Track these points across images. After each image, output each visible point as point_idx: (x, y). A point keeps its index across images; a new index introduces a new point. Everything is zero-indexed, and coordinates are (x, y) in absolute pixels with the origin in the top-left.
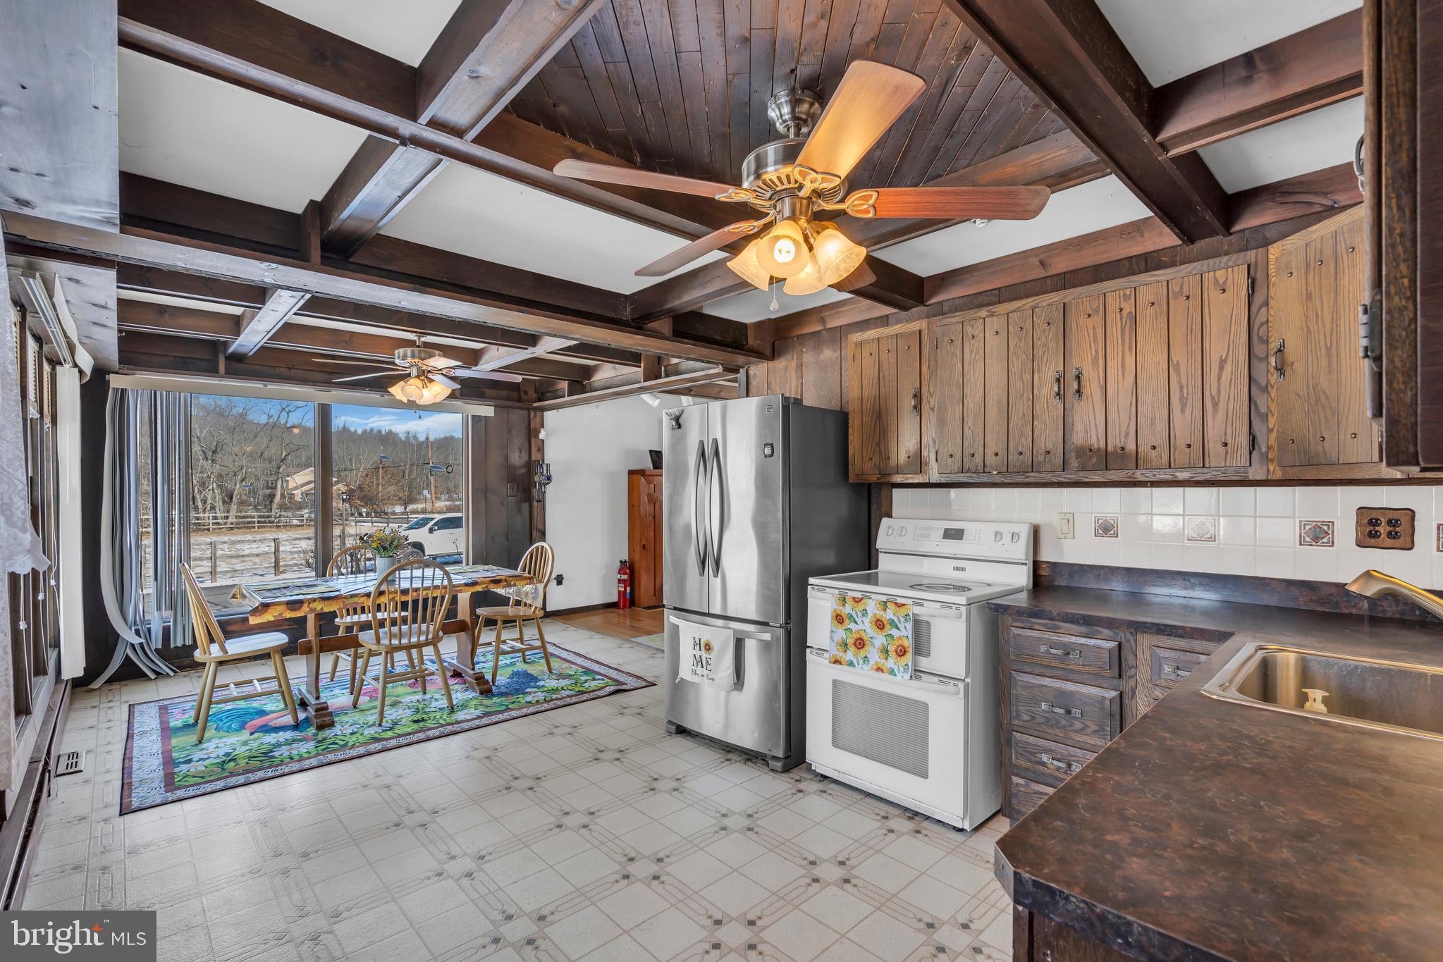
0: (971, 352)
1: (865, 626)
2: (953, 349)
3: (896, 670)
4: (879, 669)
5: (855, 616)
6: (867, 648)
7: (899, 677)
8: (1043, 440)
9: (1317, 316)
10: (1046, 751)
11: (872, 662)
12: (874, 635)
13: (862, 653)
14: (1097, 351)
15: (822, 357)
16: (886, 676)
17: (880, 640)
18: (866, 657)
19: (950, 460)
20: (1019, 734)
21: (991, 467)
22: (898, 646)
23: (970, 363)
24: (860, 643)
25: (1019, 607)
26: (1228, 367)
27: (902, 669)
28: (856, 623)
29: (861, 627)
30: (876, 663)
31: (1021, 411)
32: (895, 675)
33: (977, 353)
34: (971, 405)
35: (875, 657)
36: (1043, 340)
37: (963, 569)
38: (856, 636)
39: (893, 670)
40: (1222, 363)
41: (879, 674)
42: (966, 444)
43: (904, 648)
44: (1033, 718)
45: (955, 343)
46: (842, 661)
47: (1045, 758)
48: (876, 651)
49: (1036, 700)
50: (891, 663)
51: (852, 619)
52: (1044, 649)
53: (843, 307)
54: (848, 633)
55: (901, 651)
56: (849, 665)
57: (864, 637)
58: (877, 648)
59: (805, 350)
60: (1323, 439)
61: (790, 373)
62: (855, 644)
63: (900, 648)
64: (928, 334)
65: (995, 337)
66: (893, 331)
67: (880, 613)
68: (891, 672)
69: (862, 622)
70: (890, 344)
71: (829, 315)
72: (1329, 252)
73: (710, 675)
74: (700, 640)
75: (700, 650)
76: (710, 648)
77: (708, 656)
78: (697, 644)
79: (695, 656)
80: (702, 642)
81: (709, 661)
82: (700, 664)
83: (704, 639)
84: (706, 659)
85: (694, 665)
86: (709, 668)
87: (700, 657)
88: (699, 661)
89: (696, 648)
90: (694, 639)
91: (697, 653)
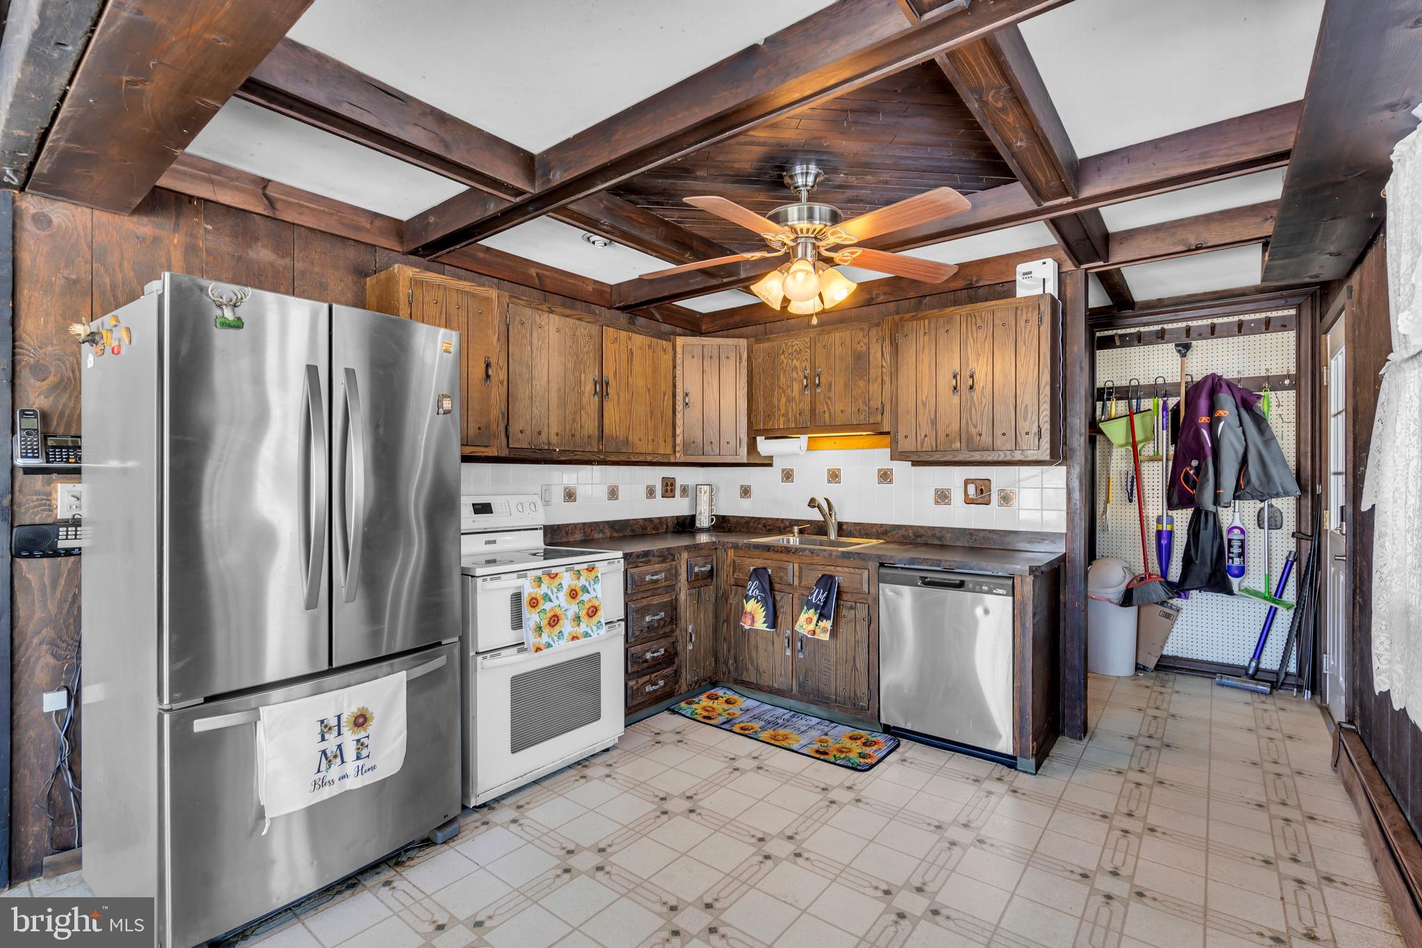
0: (539, 339)
1: (561, 599)
2: (523, 331)
3: (590, 632)
4: (574, 638)
5: (550, 594)
6: (561, 622)
7: (594, 635)
8: (586, 427)
9: (709, 382)
10: (647, 651)
11: (566, 635)
12: (568, 607)
13: (557, 629)
14: (616, 369)
16: (583, 641)
17: (573, 608)
18: (561, 632)
19: (521, 436)
20: (633, 648)
21: (554, 445)
22: (589, 609)
23: (537, 349)
24: (554, 620)
25: (637, 552)
26: (666, 397)
27: (595, 628)
28: (551, 601)
29: (556, 602)
30: (570, 633)
31: (573, 400)
32: (591, 636)
33: (543, 342)
34: (538, 387)
35: (567, 626)
36: (587, 349)
38: (549, 615)
39: (587, 633)
40: (665, 394)
41: (576, 642)
42: (534, 422)
43: (596, 608)
44: (642, 631)
45: (526, 325)
46: (541, 646)
47: (649, 655)
48: (569, 622)
49: (643, 617)
50: (583, 627)
51: (547, 598)
52: (648, 578)
53: (310, 203)
54: (542, 614)
55: (593, 611)
56: (547, 648)
57: (558, 612)
58: (569, 618)
59: (209, 227)
60: (711, 443)
61: (168, 252)
62: (549, 624)
63: (591, 609)
64: (498, 306)
65: (557, 334)
66: (461, 286)
67: (575, 582)
68: (586, 635)
69: (557, 597)
70: (460, 300)
71: (283, 201)
72: (715, 354)
73: (368, 763)
74: (339, 717)
75: (339, 734)
76: (366, 720)
77: (362, 734)
78: (330, 729)
79: (324, 752)
80: (344, 719)
81: (365, 741)
82: (339, 760)
83: (349, 712)
84: (358, 741)
85: (319, 771)
86: (364, 753)
87: (339, 746)
88: (335, 757)
89: (327, 736)
90: (322, 722)
91: (331, 744)
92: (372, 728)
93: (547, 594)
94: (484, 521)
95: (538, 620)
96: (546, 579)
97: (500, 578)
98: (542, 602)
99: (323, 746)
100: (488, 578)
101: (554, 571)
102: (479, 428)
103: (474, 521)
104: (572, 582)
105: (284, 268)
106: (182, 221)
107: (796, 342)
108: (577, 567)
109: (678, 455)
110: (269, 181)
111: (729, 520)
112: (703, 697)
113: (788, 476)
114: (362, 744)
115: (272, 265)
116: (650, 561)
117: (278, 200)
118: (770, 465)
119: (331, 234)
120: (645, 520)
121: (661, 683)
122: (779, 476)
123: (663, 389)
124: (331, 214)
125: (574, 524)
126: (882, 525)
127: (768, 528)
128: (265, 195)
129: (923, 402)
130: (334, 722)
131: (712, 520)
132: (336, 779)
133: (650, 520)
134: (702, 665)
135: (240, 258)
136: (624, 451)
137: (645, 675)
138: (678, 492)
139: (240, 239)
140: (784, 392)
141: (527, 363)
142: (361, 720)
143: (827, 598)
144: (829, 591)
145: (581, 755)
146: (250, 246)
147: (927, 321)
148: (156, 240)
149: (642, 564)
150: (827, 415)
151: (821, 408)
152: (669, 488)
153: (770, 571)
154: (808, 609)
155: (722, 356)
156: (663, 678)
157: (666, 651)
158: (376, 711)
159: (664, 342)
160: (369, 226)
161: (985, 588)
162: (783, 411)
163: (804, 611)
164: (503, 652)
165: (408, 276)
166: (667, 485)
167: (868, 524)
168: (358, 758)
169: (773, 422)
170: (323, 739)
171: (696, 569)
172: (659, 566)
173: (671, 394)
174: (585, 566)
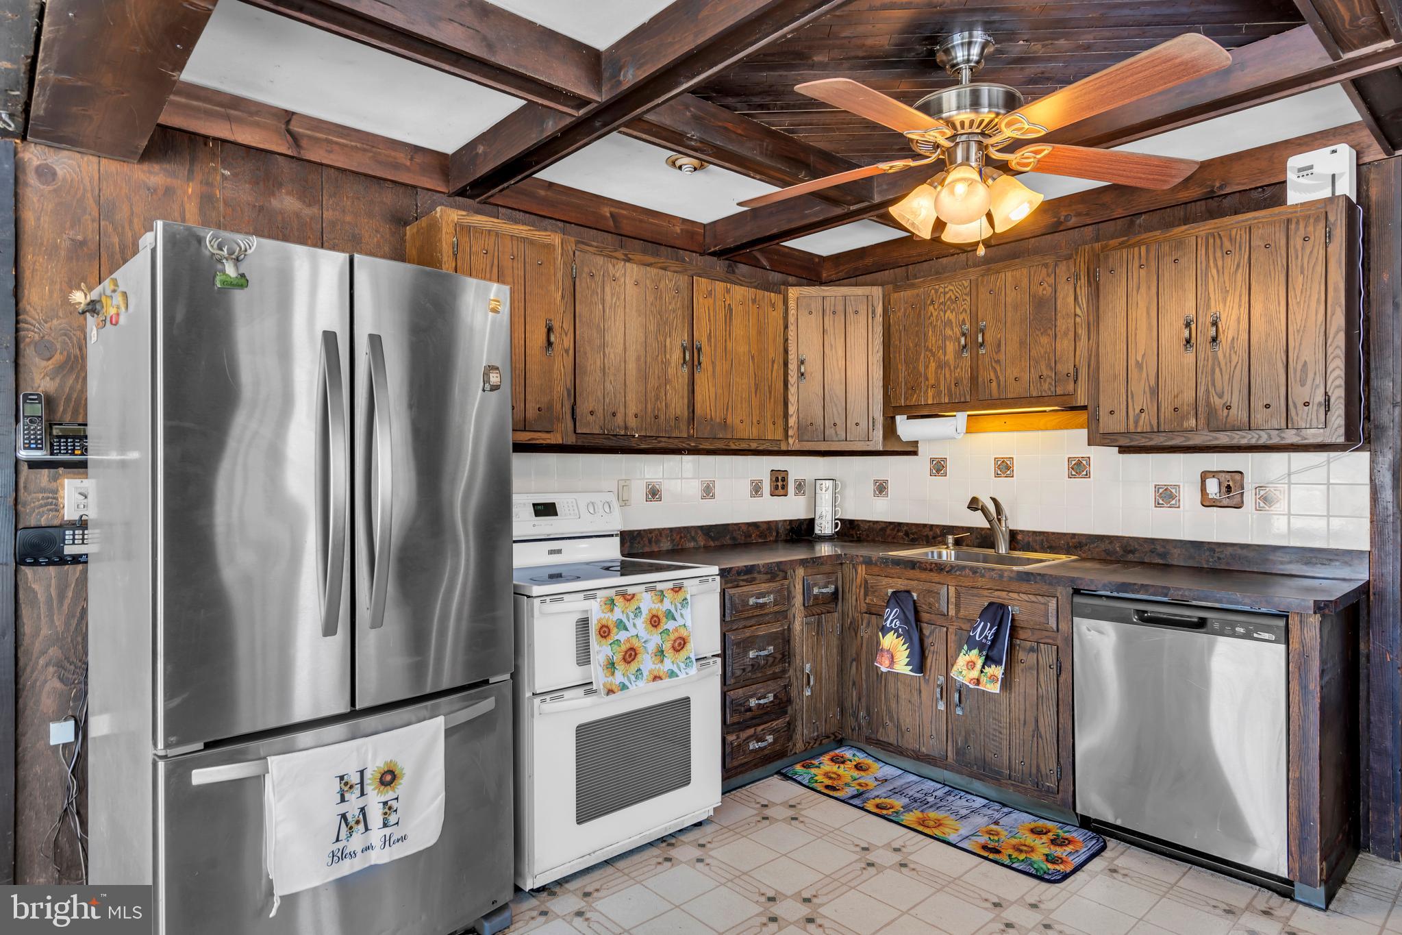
0: (613, 295)
1: (639, 628)
2: (593, 285)
3: (676, 670)
4: (656, 678)
5: (625, 620)
6: (639, 657)
7: (682, 676)
8: (673, 405)
9: (831, 346)
10: (751, 697)
11: (645, 673)
12: (649, 637)
13: (634, 666)
14: (710, 330)
15: (275, 203)
16: (667, 682)
17: (655, 639)
18: (639, 670)
19: (590, 418)
20: (732, 692)
21: (632, 429)
22: (675, 641)
23: (610, 308)
24: (631, 655)
25: (738, 567)
26: (776, 366)
27: (682, 665)
28: (626, 629)
29: (633, 632)
30: (650, 672)
31: (656, 372)
32: (677, 676)
33: (618, 298)
34: (612, 356)
35: (646, 662)
36: (673, 306)
37: (559, 551)
38: (624, 648)
39: (673, 672)
40: (773, 362)
41: (658, 683)
42: (607, 400)
43: (684, 640)
44: (744, 670)
45: (597, 278)
46: (614, 688)
47: (753, 702)
48: (649, 656)
49: (746, 652)
50: (668, 665)
51: (621, 625)
52: (752, 601)
53: (341, 137)
54: (615, 647)
55: (680, 644)
56: (621, 690)
57: (636, 644)
58: (650, 652)
59: (227, 173)
60: (835, 425)
61: (182, 205)
62: (624, 659)
63: (678, 642)
64: (562, 255)
65: (635, 287)
66: (516, 231)
67: (657, 606)
68: (672, 674)
69: (634, 625)
70: (515, 250)
71: (309, 137)
72: (840, 308)
73: (397, 832)
74: (362, 772)
75: (362, 794)
76: (394, 777)
77: (389, 795)
78: (351, 787)
79: (344, 816)
80: (368, 775)
81: (394, 804)
82: (361, 826)
83: (374, 768)
84: (385, 803)
85: (338, 840)
86: (393, 819)
87: (362, 810)
88: (358, 822)
89: (347, 796)
90: (342, 778)
91: (353, 804)
92: (401, 788)
93: (621, 621)
94: (547, 525)
95: (610, 654)
96: (619, 601)
97: (562, 599)
98: (615, 630)
99: (343, 808)
100: (548, 599)
101: (631, 590)
102: (539, 409)
103: (534, 525)
104: (653, 606)
105: (311, 219)
106: (197, 168)
107: (952, 288)
108: (659, 586)
109: (791, 441)
110: (293, 113)
111: (858, 525)
112: (825, 759)
113: (939, 467)
114: (390, 808)
115: (297, 215)
116: (754, 579)
117: (303, 135)
118: (915, 453)
119: (366, 175)
120: (749, 524)
121: (770, 738)
122: (928, 466)
123: (772, 355)
124: (365, 150)
125: (658, 529)
126: (1074, 535)
127: (911, 536)
128: (289, 132)
129: (1137, 362)
130: (355, 779)
131: (836, 525)
132: (359, 851)
133: (755, 525)
134: (824, 716)
135: (261, 209)
136: (721, 436)
137: (749, 727)
138: (791, 488)
139: (261, 184)
140: (934, 356)
141: (599, 325)
142: (388, 778)
143: (996, 635)
144: (1000, 626)
145: (666, 829)
146: (274, 195)
147: (1143, 249)
148: (169, 191)
149: (744, 583)
150: (994, 384)
151: (985, 375)
152: (780, 484)
153: (915, 595)
154: (970, 649)
155: (849, 310)
156: (772, 732)
157: (775, 696)
158: (407, 768)
159: (772, 294)
160: (408, 163)
161: (1240, 630)
162: (932, 381)
163: (963, 652)
164: (567, 694)
165: (452, 221)
166: (777, 480)
167: (1053, 533)
168: (385, 825)
169: (918, 396)
170: (343, 800)
171: (816, 591)
172: (767, 585)
173: (781, 362)
174: (670, 585)
